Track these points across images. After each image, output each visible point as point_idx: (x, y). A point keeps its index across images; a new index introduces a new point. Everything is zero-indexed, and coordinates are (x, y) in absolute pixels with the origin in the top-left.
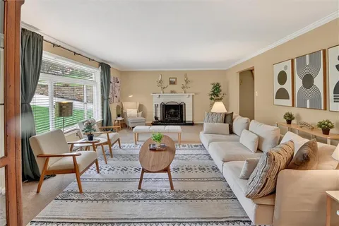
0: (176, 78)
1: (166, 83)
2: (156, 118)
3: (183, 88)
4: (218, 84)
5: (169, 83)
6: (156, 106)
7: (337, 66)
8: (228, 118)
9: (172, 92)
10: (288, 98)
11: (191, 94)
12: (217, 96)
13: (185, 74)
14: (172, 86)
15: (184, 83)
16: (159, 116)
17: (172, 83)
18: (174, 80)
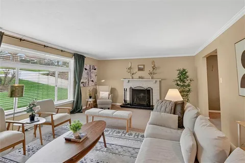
0: (144, 65)
1: (135, 69)
2: (125, 101)
3: (151, 74)
4: (184, 70)
5: (137, 69)
6: (125, 90)
8: (179, 108)
9: (140, 78)
11: (159, 80)
12: (184, 82)
13: (153, 61)
14: (140, 72)
15: (151, 70)
16: (128, 99)
17: (140, 69)
18: (142, 67)
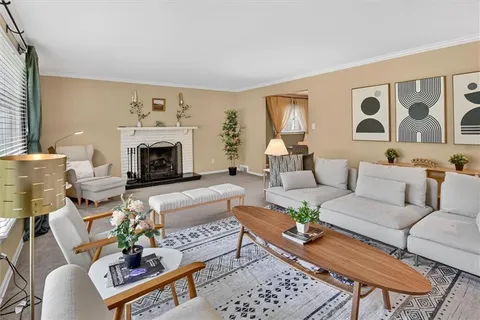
0: (164, 100)
1: (147, 108)
2: (130, 175)
5: (151, 107)
7: (465, 95)
10: (383, 131)
11: (191, 128)
13: (181, 94)
14: (157, 113)
15: (179, 109)
16: (135, 170)
17: (158, 108)
18: (162, 102)
